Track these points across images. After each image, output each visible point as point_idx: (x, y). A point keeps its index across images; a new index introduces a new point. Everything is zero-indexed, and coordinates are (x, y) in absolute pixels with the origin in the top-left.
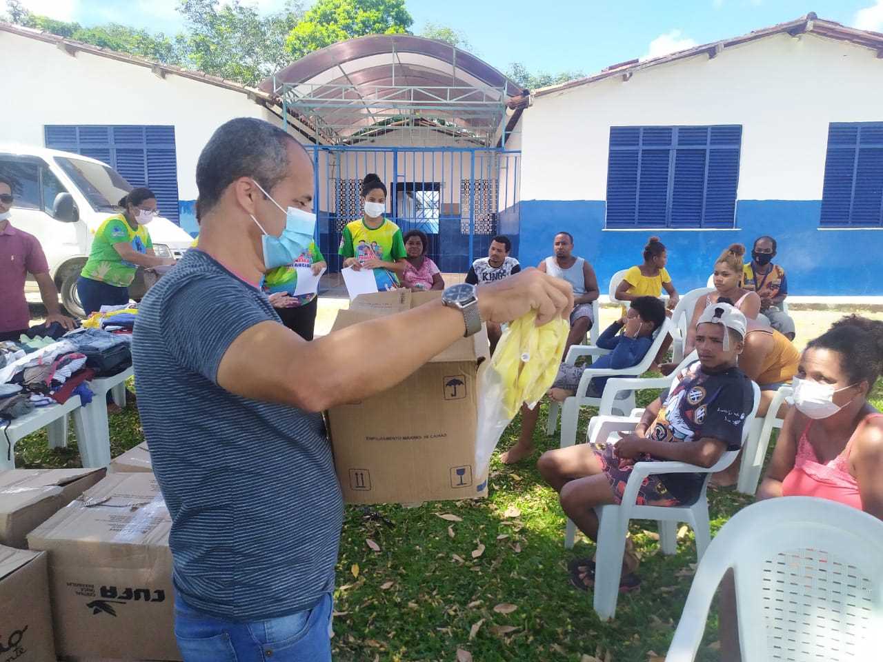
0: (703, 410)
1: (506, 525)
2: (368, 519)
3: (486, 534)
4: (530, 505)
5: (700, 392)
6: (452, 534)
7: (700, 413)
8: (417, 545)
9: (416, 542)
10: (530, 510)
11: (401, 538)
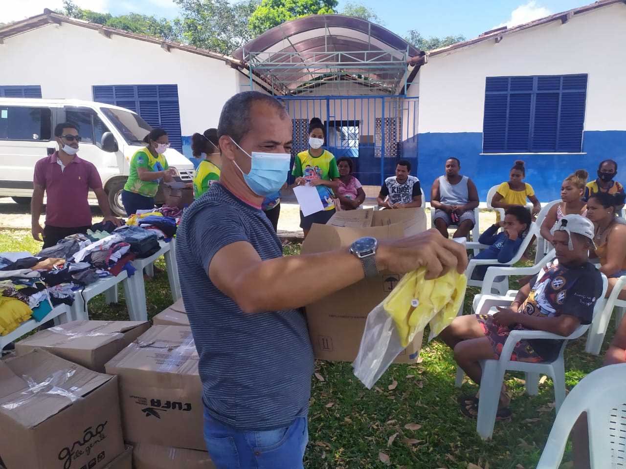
0: (564, 294)
1: (412, 369)
3: (398, 374)
4: (429, 355)
5: (561, 281)
7: (561, 296)
9: (349, 376)
10: (429, 359)
11: (338, 373)
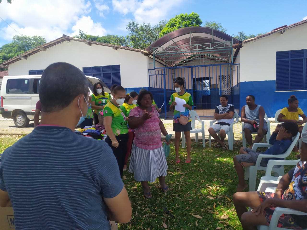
1: (221, 223)
2: (165, 213)
3: (211, 226)
4: (233, 214)
6: (197, 224)
8: (182, 228)
9: (182, 226)
10: (233, 216)
11: (176, 224)
